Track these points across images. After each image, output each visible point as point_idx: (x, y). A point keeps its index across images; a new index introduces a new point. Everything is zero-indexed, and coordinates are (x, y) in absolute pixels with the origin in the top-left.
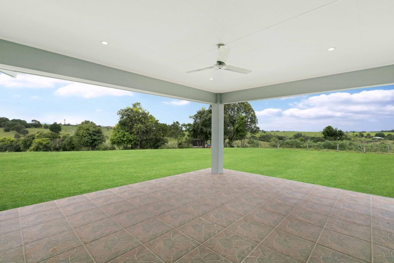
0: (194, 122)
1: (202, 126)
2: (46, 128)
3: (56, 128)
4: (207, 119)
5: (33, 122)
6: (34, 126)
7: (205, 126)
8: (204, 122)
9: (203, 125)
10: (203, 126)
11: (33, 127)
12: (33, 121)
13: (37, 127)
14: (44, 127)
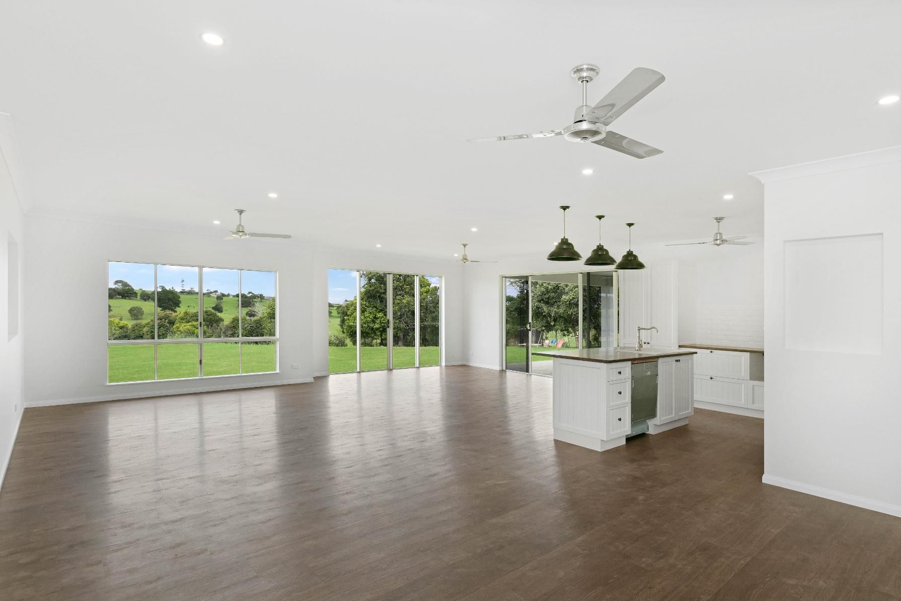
0: (519, 293)
1: (540, 301)
2: (145, 300)
3: (169, 299)
4: (550, 287)
5: (116, 286)
6: (119, 294)
7: (547, 303)
8: (543, 294)
9: (543, 300)
10: (542, 302)
11: (118, 297)
12: (117, 282)
13: (127, 297)
14: (141, 296)
